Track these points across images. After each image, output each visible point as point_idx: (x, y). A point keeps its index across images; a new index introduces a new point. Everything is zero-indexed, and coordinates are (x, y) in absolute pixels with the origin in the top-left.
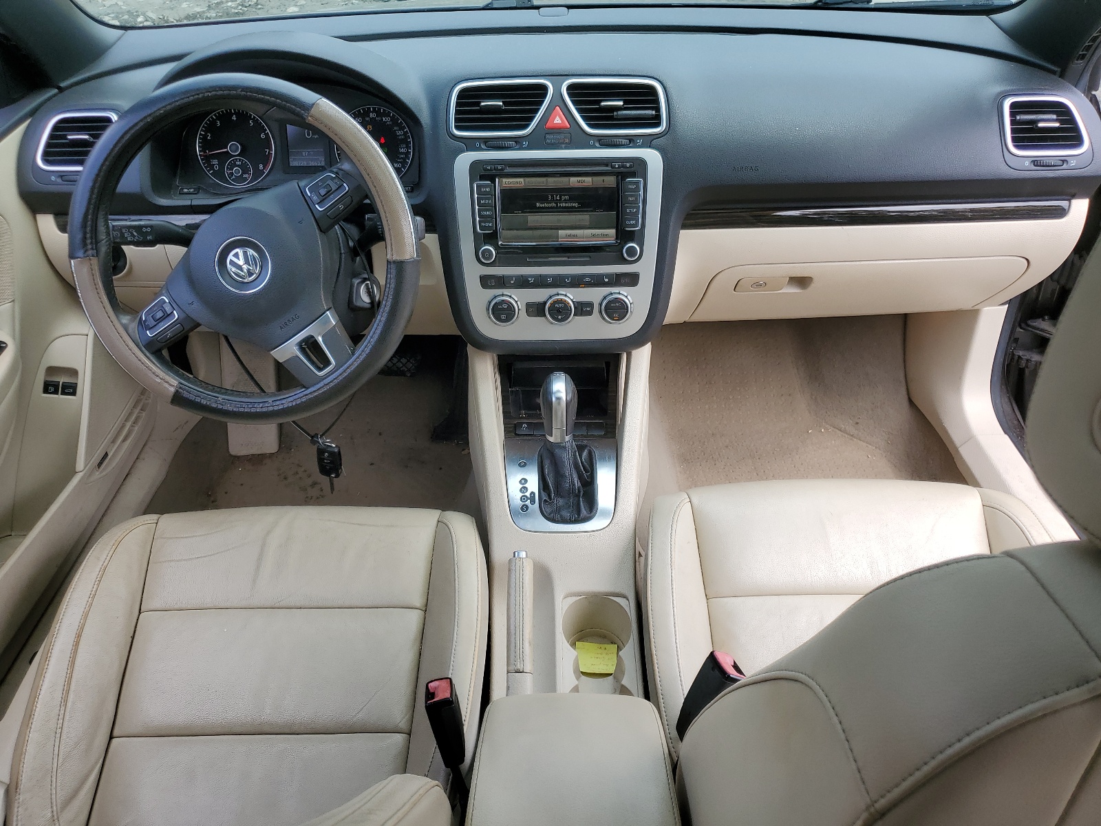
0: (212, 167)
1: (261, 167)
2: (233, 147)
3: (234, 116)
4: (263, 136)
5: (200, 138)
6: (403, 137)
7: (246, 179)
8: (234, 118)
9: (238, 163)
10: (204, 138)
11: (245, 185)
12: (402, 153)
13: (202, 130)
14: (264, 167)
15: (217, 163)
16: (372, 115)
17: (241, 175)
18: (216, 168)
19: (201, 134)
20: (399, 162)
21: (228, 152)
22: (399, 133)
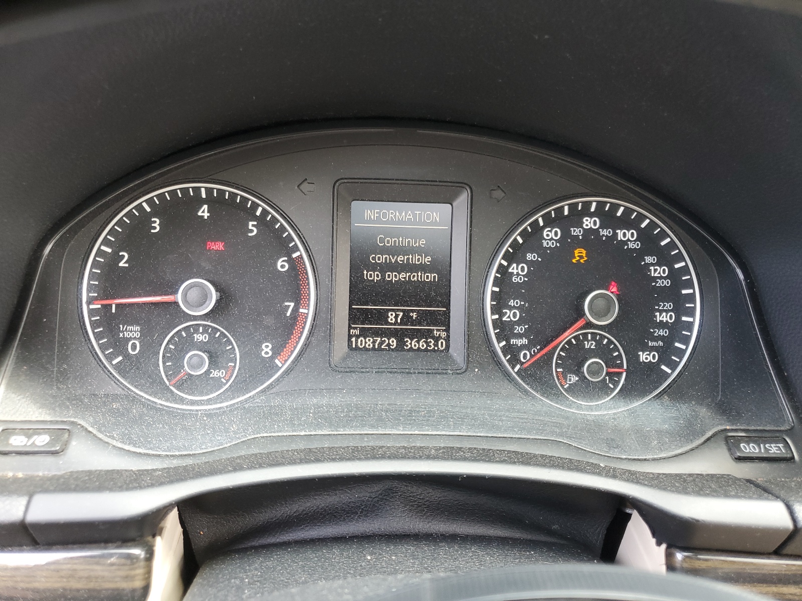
0: (119, 345)
1: (267, 349)
2: (193, 295)
3: (205, 207)
4: (282, 265)
5: (95, 264)
6: (667, 283)
7: (218, 383)
8: (204, 212)
9: (200, 337)
10: (109, 267)
11: (209, 402)
12: (662, 325)
13: (106, 242)
14: (277, 351)
15: (137, 335)
16: (589, 223)
17: (208, 372)
18: (134, 348)
19: (100, 253)
20: (652, 349)
21: (176, 303)
22: (659, 272)
